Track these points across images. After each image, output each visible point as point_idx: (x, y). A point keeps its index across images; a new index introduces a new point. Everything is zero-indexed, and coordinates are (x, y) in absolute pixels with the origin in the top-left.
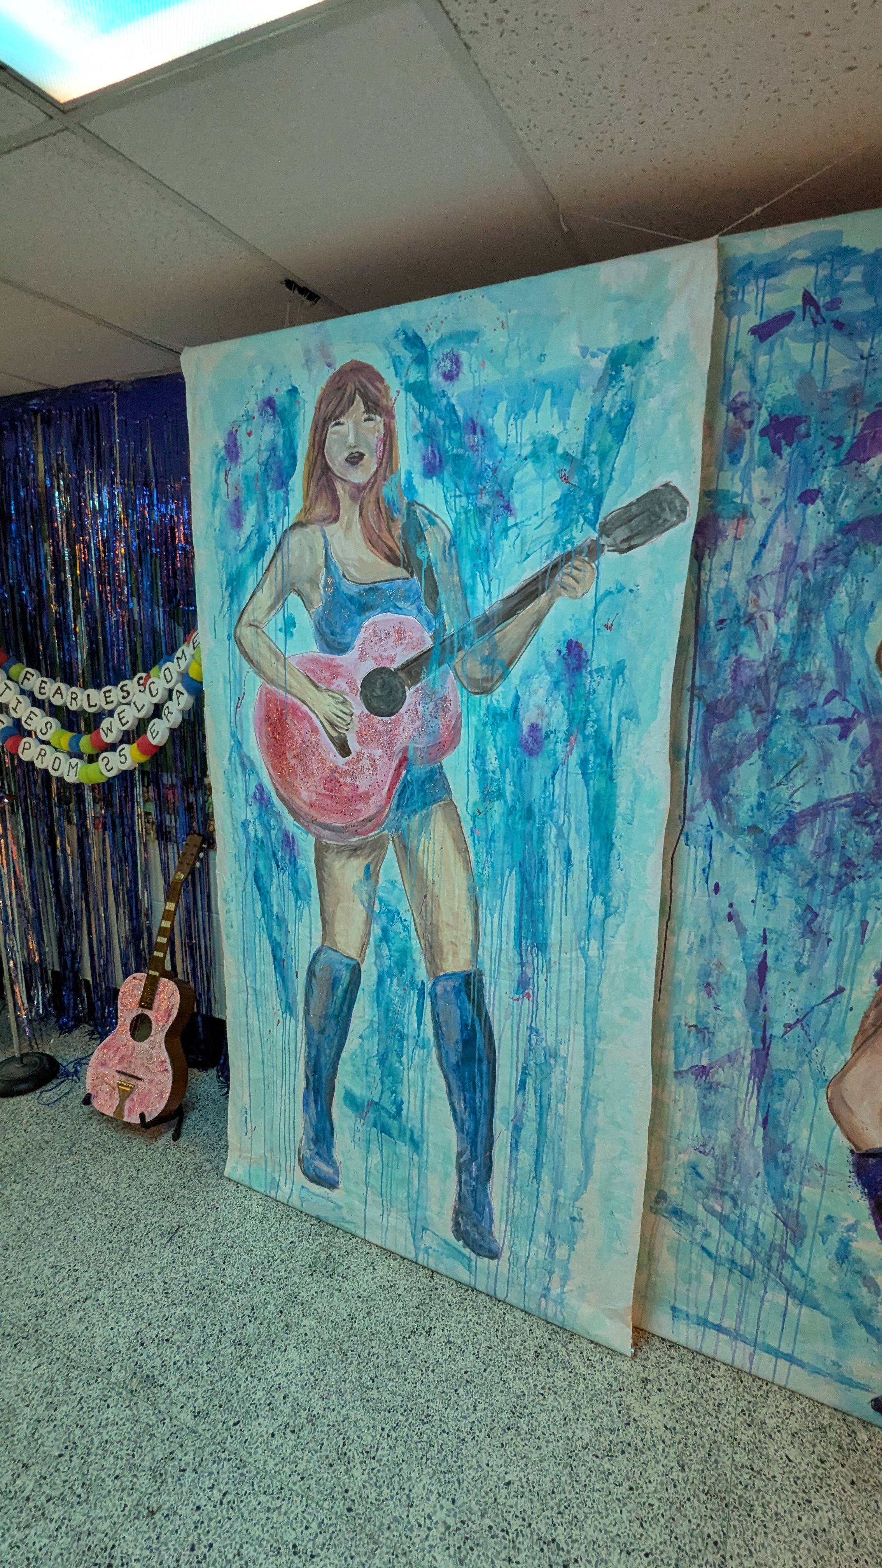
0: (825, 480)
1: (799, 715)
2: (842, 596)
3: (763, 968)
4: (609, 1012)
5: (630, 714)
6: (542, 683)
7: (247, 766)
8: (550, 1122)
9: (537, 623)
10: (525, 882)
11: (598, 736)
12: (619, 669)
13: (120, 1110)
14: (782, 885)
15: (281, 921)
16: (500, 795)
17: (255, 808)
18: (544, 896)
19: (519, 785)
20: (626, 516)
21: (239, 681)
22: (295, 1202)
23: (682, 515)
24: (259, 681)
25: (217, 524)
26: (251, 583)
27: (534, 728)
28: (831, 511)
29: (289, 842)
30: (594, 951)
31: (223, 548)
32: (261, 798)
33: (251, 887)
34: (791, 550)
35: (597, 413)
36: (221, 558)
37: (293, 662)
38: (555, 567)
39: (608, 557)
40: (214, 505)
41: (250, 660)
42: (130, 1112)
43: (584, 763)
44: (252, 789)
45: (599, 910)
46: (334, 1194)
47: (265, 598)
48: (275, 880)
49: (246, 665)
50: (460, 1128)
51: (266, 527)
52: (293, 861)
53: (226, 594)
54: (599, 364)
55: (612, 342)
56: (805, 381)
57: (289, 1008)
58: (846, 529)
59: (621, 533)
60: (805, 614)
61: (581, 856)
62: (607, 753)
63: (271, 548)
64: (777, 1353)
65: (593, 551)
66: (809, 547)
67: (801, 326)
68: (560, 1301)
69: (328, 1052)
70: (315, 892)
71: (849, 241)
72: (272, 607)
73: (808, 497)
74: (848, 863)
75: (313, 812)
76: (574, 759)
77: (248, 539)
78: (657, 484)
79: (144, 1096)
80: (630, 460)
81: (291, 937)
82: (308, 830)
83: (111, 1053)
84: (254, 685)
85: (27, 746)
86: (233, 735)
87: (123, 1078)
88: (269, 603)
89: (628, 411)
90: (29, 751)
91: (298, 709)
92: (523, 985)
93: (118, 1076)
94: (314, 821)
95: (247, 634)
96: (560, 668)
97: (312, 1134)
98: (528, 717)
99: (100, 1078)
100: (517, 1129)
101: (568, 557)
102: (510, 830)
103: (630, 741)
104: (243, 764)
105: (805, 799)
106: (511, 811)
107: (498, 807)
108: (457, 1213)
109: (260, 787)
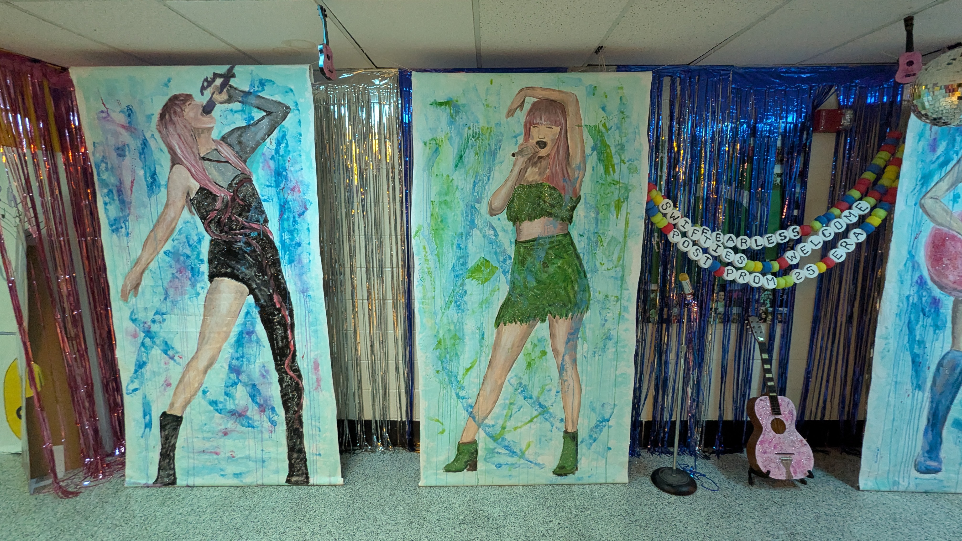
7: (915, 266)
13: (788, 473)
15: (921, 343)
17: (915, 288)
21: (919, 225)
22: (912, 488)
24: (932, 225)
25: (920, 150)
26: (936, 178)
29: (936, 302)
31: (922, 161)
32: (921, 283)
33: (906, 330)
36: (920, 166)
37: (956, 215)
40: (919, 141)
41: (928, 215)
42: (795, 473)
44: (916, 278)
46: (939, 476)
47: (944, 185)
48: (921, 323)
49: (925, 217)
51: (951, 152)
52: (937, 311)
53: (919, 183)
57: (919, 387)
63: (954, 162)
69: (945, 402)
70: (949, 325)
72: (948, 190)
75: (955, 286)
77: (938, 158)
79: (799, 462)
81: (928, 350)
82: (950, 294)
83: (767, 445)
84: (928, 228)
85: (730, 271)
86: (910, 252)
87: (781, 456)
88: (947, 187)
90: (730, 275)
91: (956, 237)
93: (778, 456)
94: (955, 289)
95: (928, 202)
97: (927, 448)
99: (769, 461)
104: (913, 267)
109: (921, 277)
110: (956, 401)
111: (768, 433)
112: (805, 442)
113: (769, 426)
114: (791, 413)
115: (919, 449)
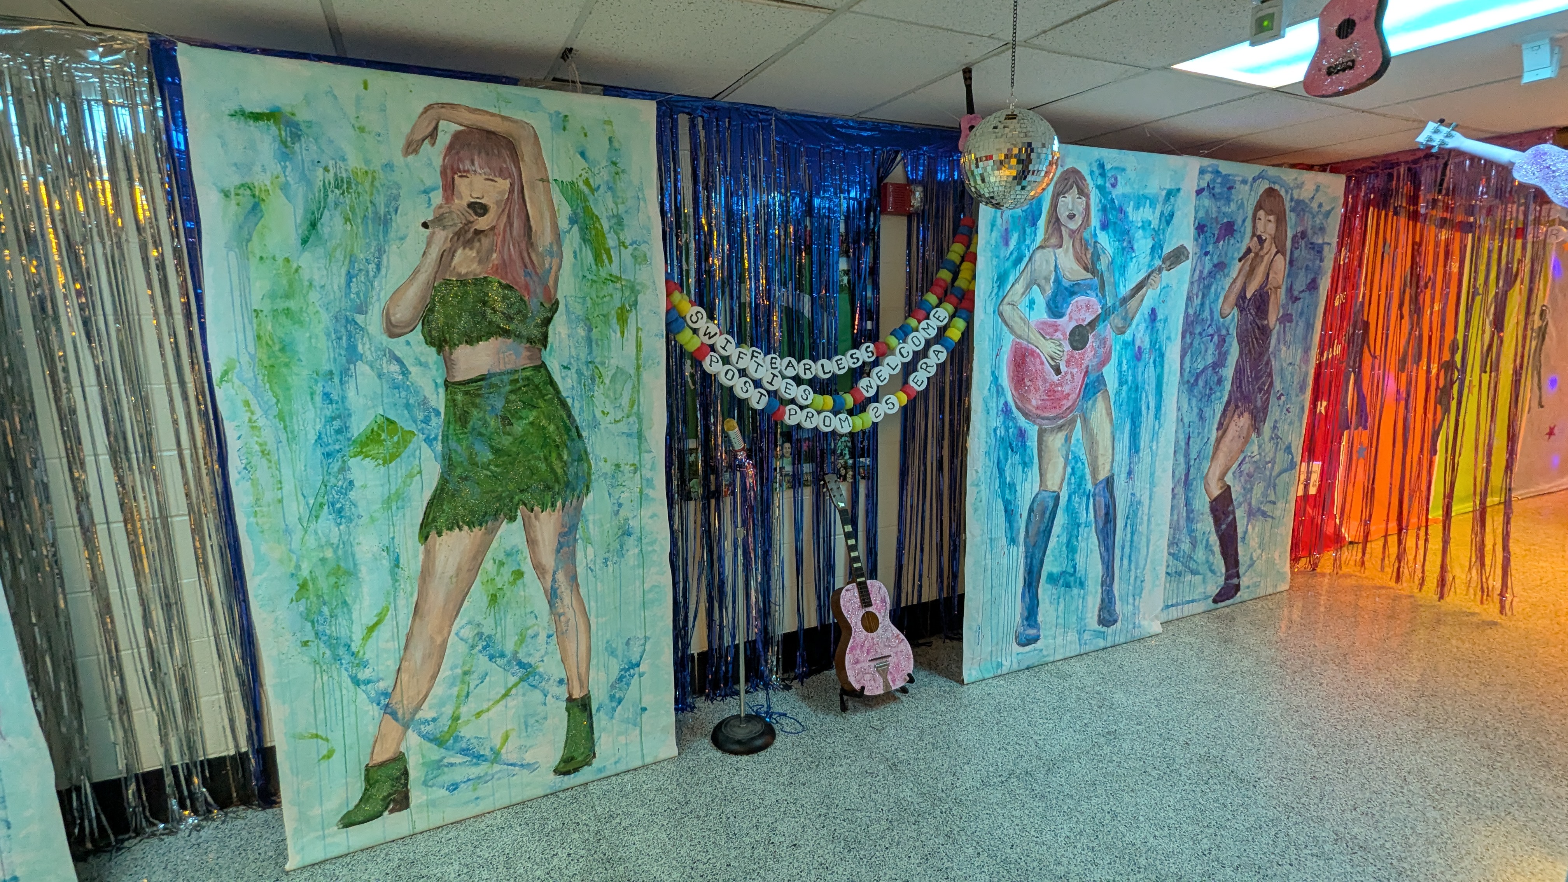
0: (1210, 248)
1: (1200, 334)
2: (1213, 290)
3: (1189, 438)
4: (1158, 473)
5: (1169, 338)
6: (1143, 326)
7: (1000, 391)
8: (1135, 538)
9: (1142, 301)
10: (1133, 423)
11: (1160, 349)
12: (1166, 320)
13: (886, 684)
14: (1194, 402)
15: (1012, 486)
16: (1127, 382)
17: (1002, 418)
18: (1140, 427)
19: (1134, 376)
20: (1169, 256)
21: (1000, 339)
22: (1015, 667)
23: (1187, 258)
24: (1012, 337)
25: (993, 242)
26: (1012, 279)
27: (1139, 348)
28: (1211, 260)
29: (1022, 434)
30: (1154, 448)
31: (998, 257)
32: (1006, 411)
33: (995, 470)
34: (1201, 272)
35: (1162, 214)
36: (995, 263)
37: (1032, 324)
38: (1148, 276)
39: (1165, 272)
40: (992, 230)
41: (1007, 325)
42: (894, 681)
43: (1155, 361)
44: (1001, 405)
45: (1157, 427)
46: (1039, 644)
47: (1019, 287)
48: (1009, 461)
49: (1005, 328)
50: (1103, 562)
51: (1023, 247)
52: (1024, 446)
53: (995, 285)
54: (1164, 193)
55: (1168, 187)
56: (1207, 212)
57: (1013, 541)
58: (1215, 266)
59: (1168, 263)
60: (1203, 296)
61: (1152, 405)
62: (1162, 355)
63: (1026, 259)
64: (1189, 602)
65: (1160, 270)
66: (1206, 271)
67: (1205, 193)
68: (1140, 627)
69: (1038, 556)
70: (1036, 460)
71: (1220, 169)
72: (1023, 294)
73: (1206, 254)
74: (1211, 389)
75: (1039, 412)
76: (1152, 361)
77: (1011, 253)
78: (1179, 245)
79: (897, 666)
80: (1171, 233)
81: (1019, 494)
82: (1034, 422)
83: (858, 651)
84: (1008, 342)
85: (793, 412)
86: (993, 373)
87: (875, 663)
88: (1022, 291)
89: (1172, 216)
90: (792, 417)
91: (1034, 352)
92: (1130, 473)
93: (873, 664)
94: (1038, 416)
95: (1006, 309)
96: (1148, 320)
97: (1026, 614)
98: (1138, 343)
99: (862, 672)
100: (1123, 549)
101: (1152, 272)
102: (1129, 397)
103: (1168, 349)
104: (998, 391)
105: (1201, 367)
106: (1130, 389)
107: (1125, 388)
108: (1100, 610)
109: (1006, 404)
110: (1048, 552)
111: (859, 633)
112: (902, 636)
113: (860, 624)
114: (883, 601)
115: (1018, 618)
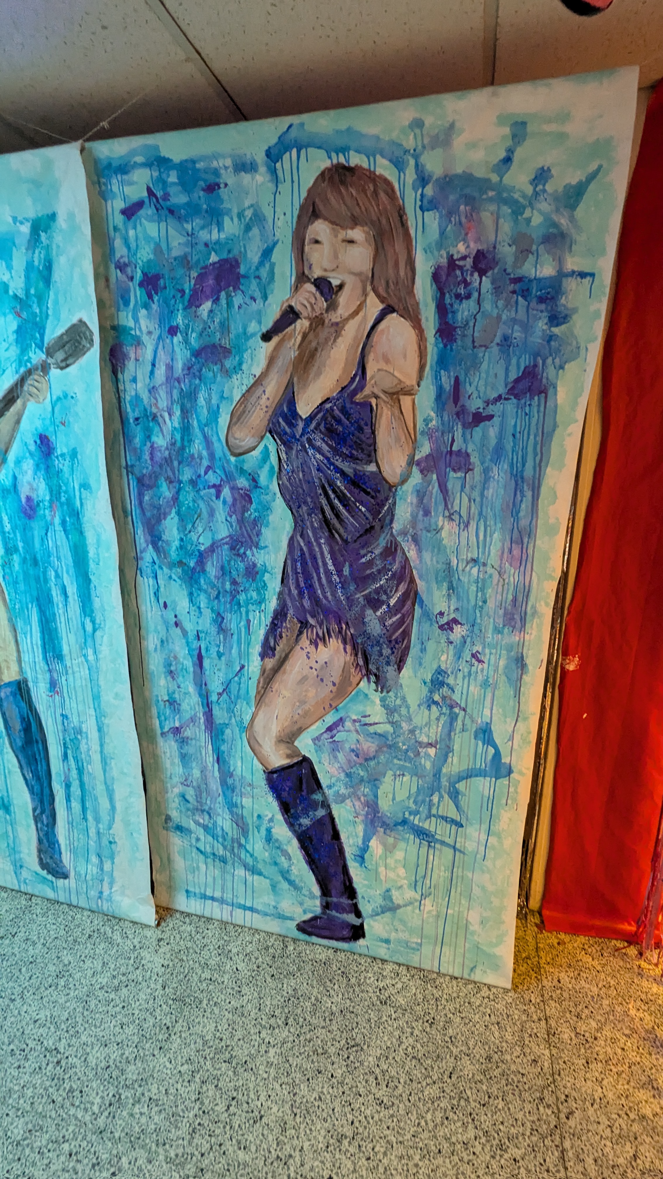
0: (179, 320)
1: (193, 483)
2: (201, 401)
3: (200, 658)
4: (107, 697)
5: (85, 486)
6: (29, 465)
8: (86, 779)
9: (18, 422)
10: (42, 612)
11: (69, 503)
12: (74, 454)
14: (203, 600)
16: (16, 550)
18: (55, 620)
19: (25, 541)
20: (61, 343)
23: (91, 342)
27: (29, 499)
28: (186, 341)
30: (91, 657)
34: (170, 368)
35: (29, 267)
38: (22, 381)
39: (54, 372)
43: (63, 523)
45: (89, 627)
50: (32, 791)
54: (25, 229)
55: (31, 214)
56: (158, 250)
58: (197, 354)
59: (60, 355)
60: (185, 413)
61: (72, 590)
62: (76, 515)
64: (245, 908)
65: (45, 368)
66: (179, 366)
67: (148, 211)
68: (110, 899)
71: (165, 153)
73: (173, 331)
74: (234, 583)
76: (57, 520)
78: (75, 320)
80: (56, 302)
89: (49, 266)
92: (53, 685)
96: (38, 454)
98: (24, 491)
100: (68, 786)
101: (29, 372)
102: (26, 574)
103: (88, 506)
105: (205, 542)
106: (24, 561)
107: (16, 559)
108: (40, 851)
